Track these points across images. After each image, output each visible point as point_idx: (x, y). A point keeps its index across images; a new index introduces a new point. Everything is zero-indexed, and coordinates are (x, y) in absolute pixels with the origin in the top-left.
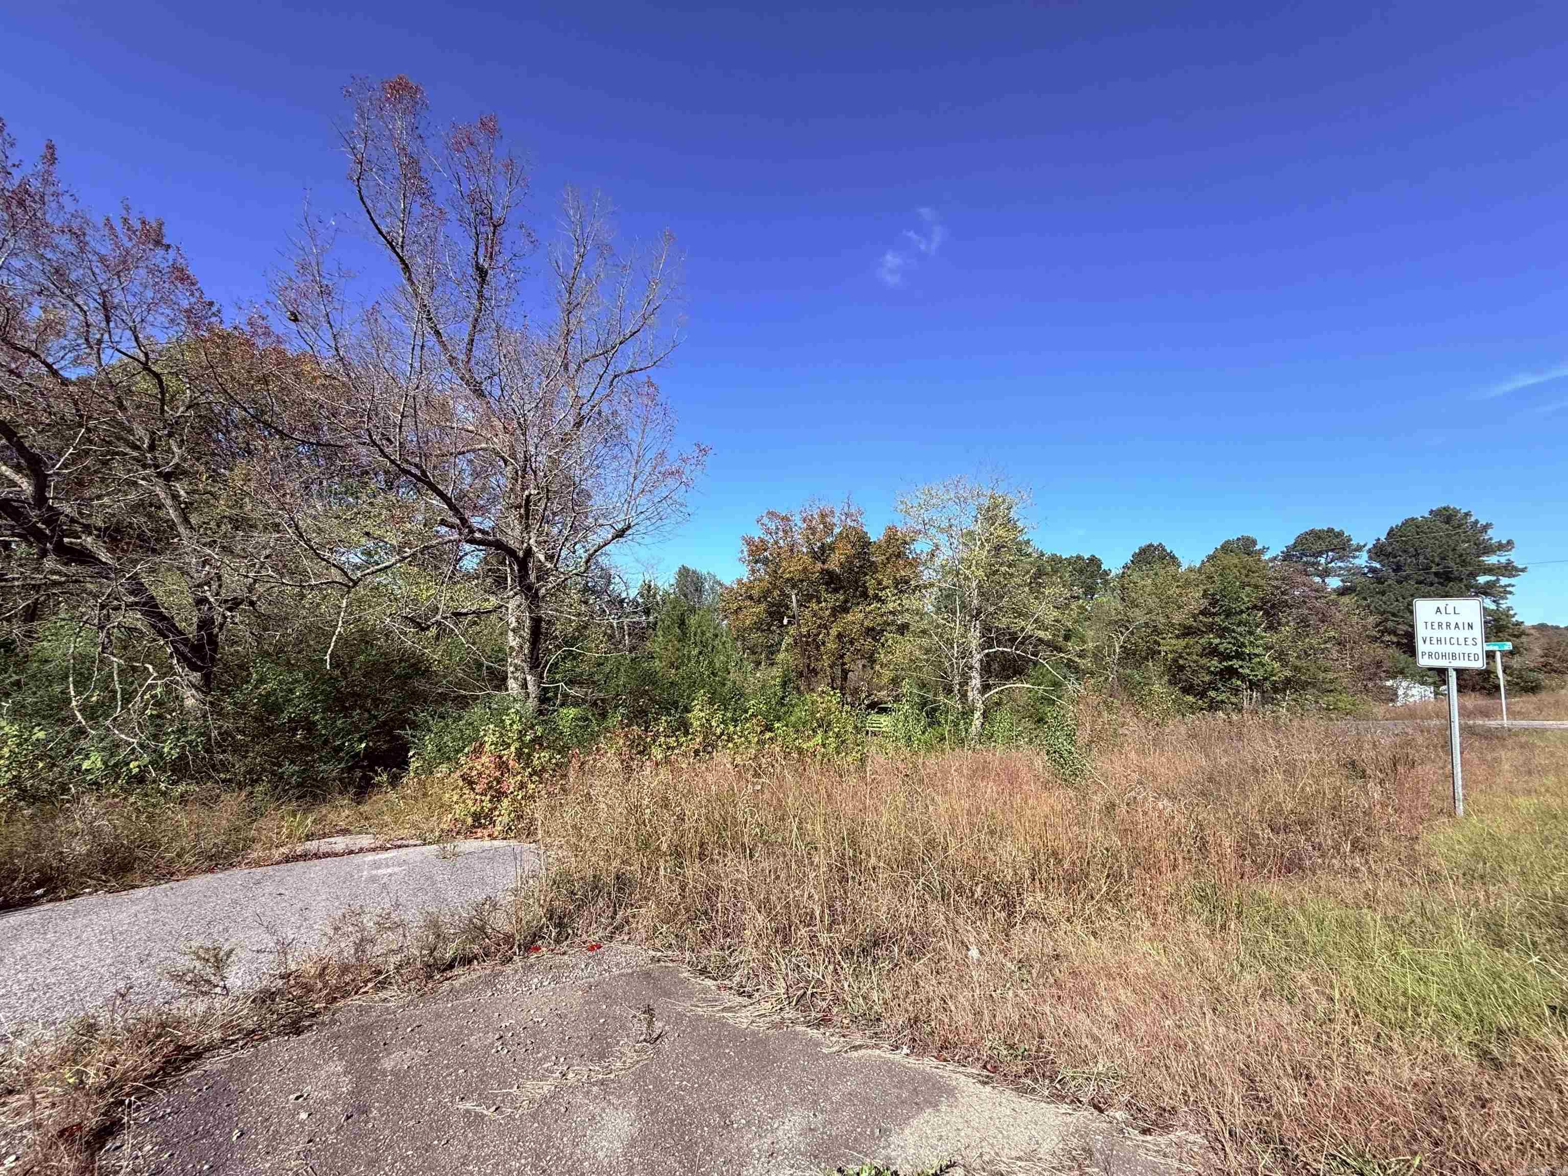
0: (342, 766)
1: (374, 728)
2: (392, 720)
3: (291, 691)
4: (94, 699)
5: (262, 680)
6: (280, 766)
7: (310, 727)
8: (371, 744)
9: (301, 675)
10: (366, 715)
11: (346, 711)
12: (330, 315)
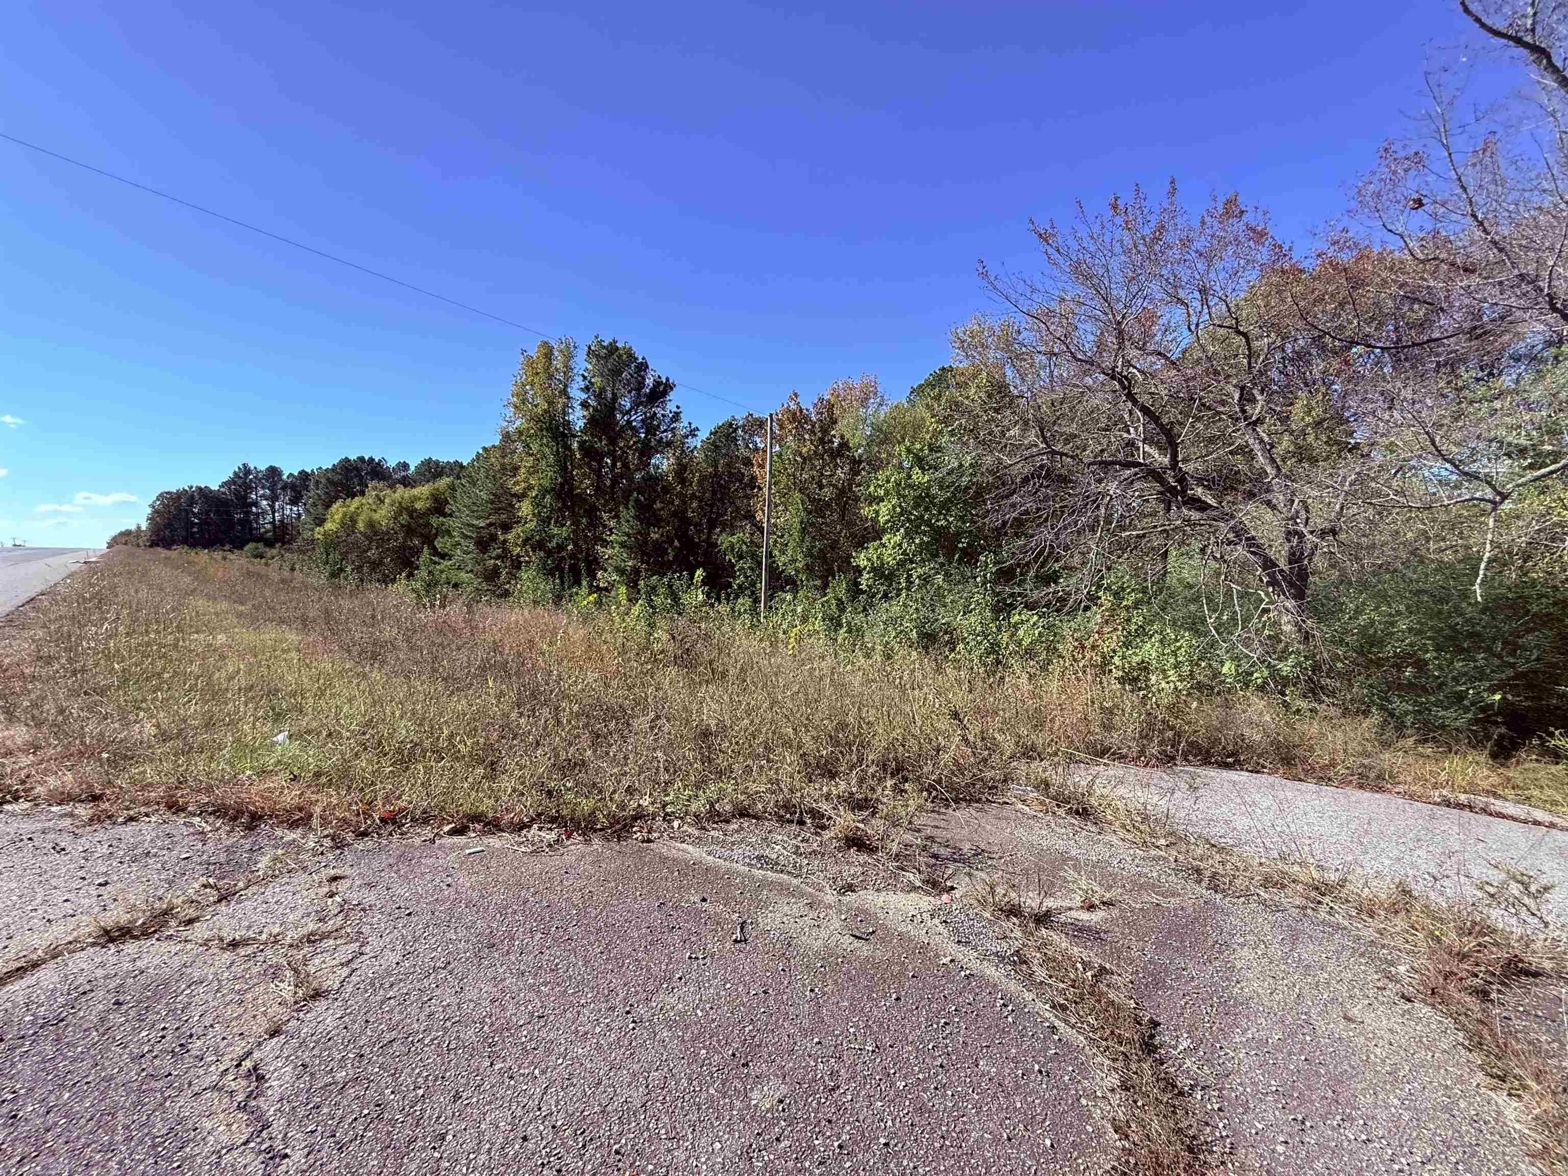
0: (1469, 716)
1: (1509, 679)
2: (1535, 672)
3: (1393, 624)
4: (1225, 617)
5: (1358, 612)
6: (1391, 703)
7: (1421, 666)
8: (1510, 697)
9: (1402, 608)
10: (1496, 662)
11: (1466, 653)
12: (1463, 178)
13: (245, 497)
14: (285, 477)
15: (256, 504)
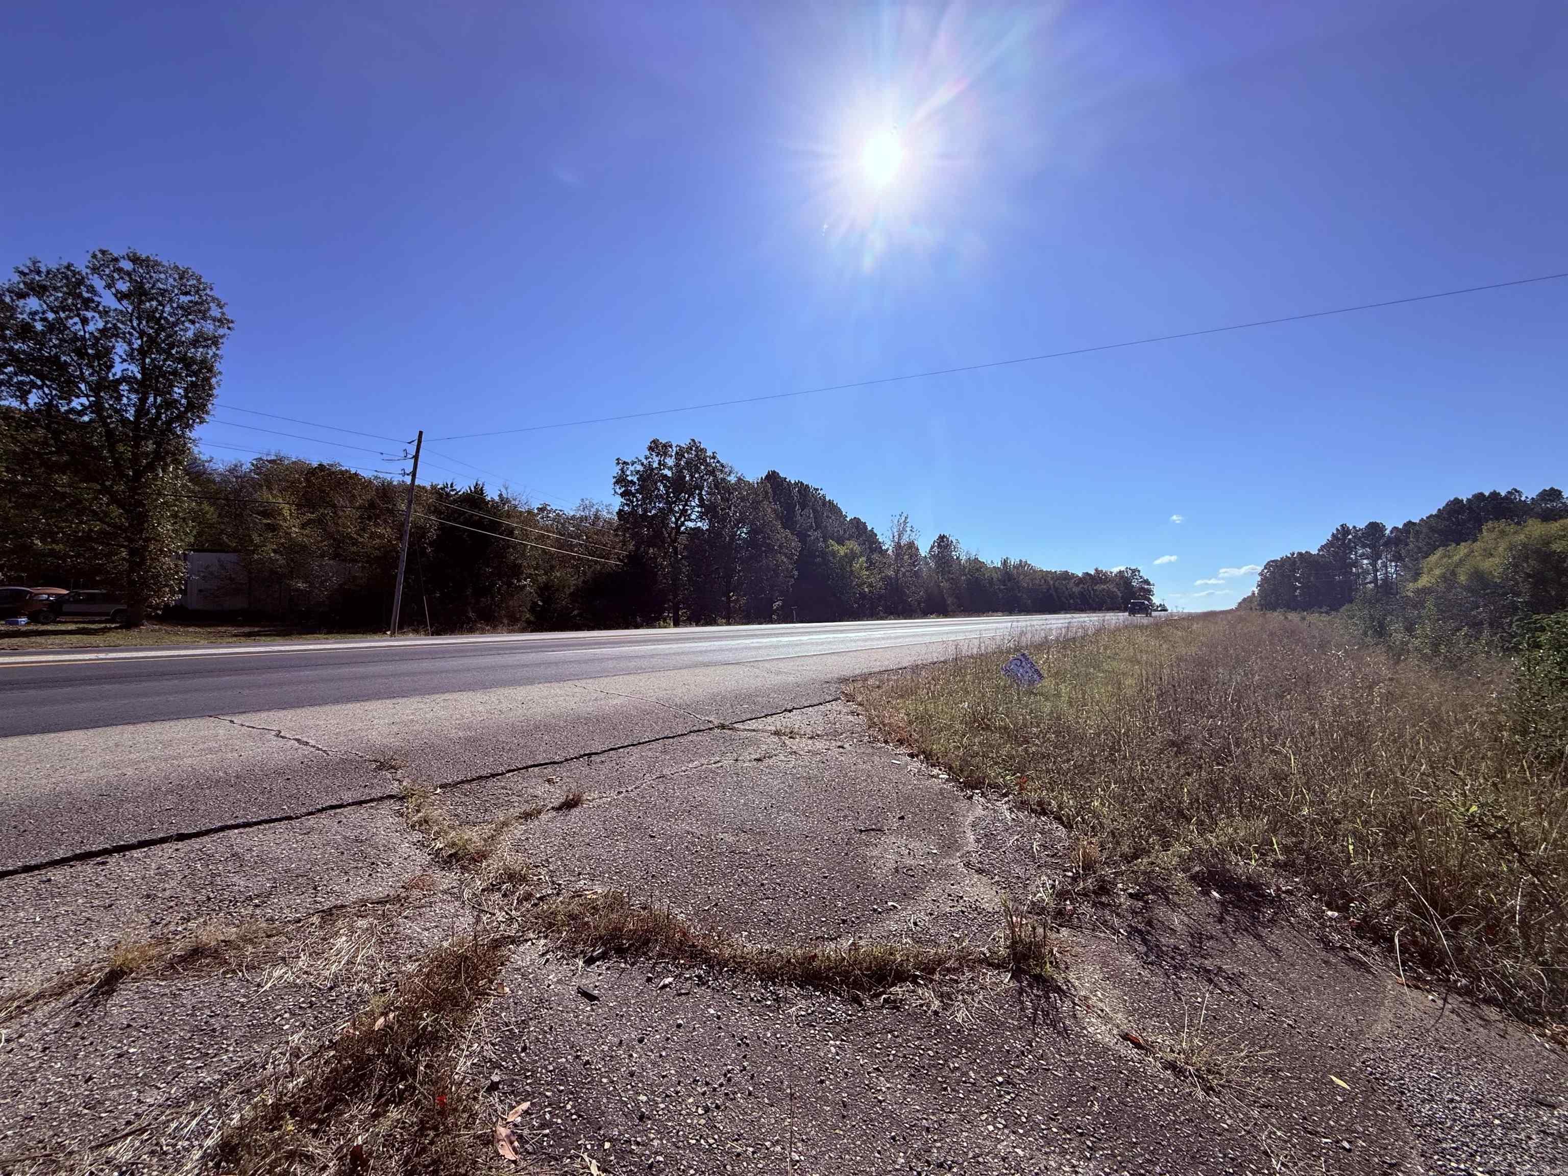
13: (1345, 556)
14: (1388, 532)
15: (1355, 564)
